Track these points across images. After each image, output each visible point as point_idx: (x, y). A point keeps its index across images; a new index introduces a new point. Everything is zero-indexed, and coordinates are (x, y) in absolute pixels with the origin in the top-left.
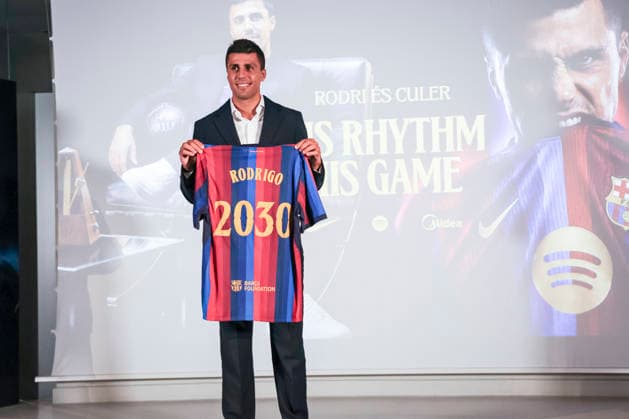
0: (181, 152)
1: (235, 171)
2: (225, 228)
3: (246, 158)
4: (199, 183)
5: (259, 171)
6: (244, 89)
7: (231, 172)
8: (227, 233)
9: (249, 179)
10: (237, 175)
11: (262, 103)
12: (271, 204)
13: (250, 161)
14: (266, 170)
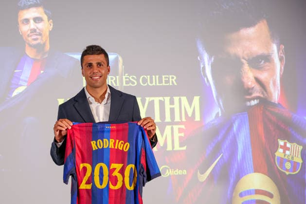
0: (55, 127)
1: (95, 142)
2: (88, 183)
3: (103, 132)
4: (69, 151)
5: (112, 141)
6: (96, 80)
7: (92, 142)
8: (89, 187)
9: (105, 147)
10: (96, 144)
11: (109, 91)
12: (121, 165)
13: (105, 134)
14: (117, 141)
